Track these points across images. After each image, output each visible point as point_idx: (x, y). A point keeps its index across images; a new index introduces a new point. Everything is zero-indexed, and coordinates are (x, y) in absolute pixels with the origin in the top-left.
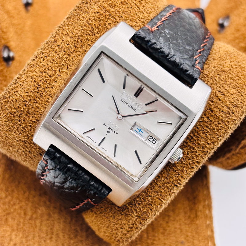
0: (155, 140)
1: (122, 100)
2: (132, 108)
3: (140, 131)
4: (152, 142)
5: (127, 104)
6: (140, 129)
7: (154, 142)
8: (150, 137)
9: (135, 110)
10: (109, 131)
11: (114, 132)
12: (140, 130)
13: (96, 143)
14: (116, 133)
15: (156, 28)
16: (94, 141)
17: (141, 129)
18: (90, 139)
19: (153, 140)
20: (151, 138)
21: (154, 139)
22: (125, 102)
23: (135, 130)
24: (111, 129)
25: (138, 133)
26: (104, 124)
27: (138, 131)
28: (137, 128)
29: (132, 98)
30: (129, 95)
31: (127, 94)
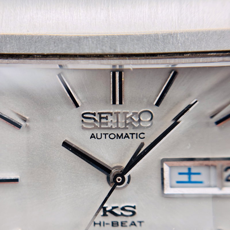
1: (92, 136)
2: (130, 136)
3: (192, 176)
5: (112, 136)
6: (186, 171)
8: (226, 170)
9: (142, 136)
11: (133, 224)
12: (189, 174)
14: (138, 224)
17: (189, 169)
22: (103, 136)
23: (178, 182)
24: (120, 224)
25: (190, 182)
26: (95, 224)
27: (185, 178)
28: (180, 174)
29: (111, 114)
30: (100, 114)
31: (94, 114)
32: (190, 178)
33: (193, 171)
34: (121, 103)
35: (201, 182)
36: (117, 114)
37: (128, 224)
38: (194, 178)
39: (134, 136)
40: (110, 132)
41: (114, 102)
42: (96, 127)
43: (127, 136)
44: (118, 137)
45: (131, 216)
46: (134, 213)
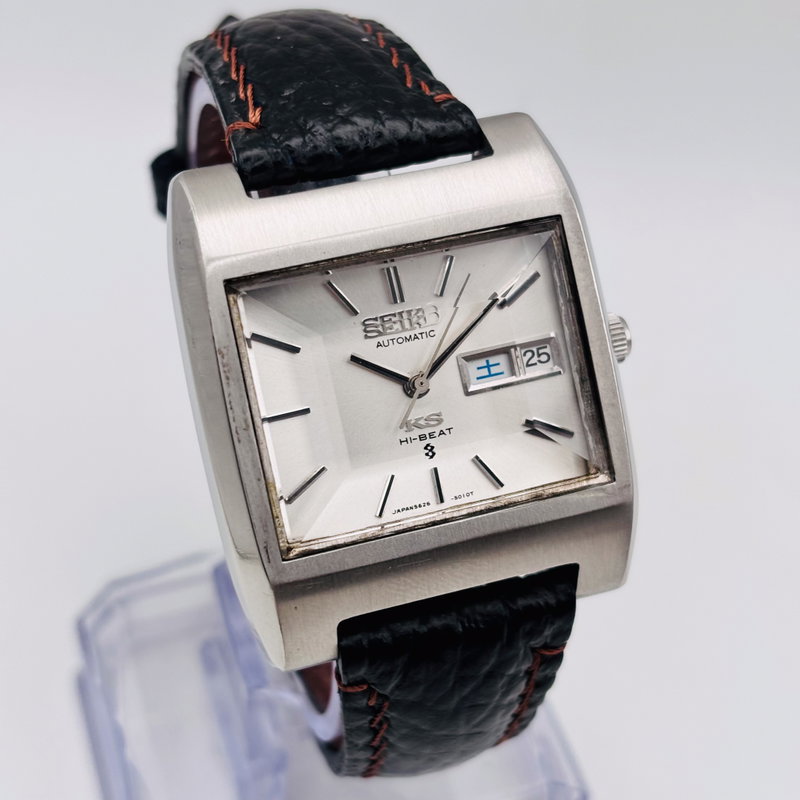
0: (541, 351)
1: (379, 345)
2: (419, 336)
3: (491, 368)
4: (540, 361)
5: (400, 340)
6: (485, 364)
7: (544, 358)
8: (525, 355)
9: (432, 334)
10: (428, 445)
11: (442, 433)
12: (488, 366)
13: (428, 504)
14: (447, 432)
15: (255, 110)
16: (420, 506)
17: (487, 362)
18: (407, 509)
19: (539, 355)
20: (529, 355)
21: (538, 349)
22: (391, 342)
23: (478, 378)
24: (428, 436)
25: (490, 375)
26: (401, 442)
27: (485, 372)
28: (478, 368)
29: (394, 315)
30: (382, 317)
31: (376, 319)
32: (489, 371)
33: (491, 363)
34: (402, 300)
35: (502, 373)
36: (401, 314)
37: (436, 434)
38: (494, 370)
39: (424, 335)
40: (396, 336)
41: (396, 302)
42: (380, 334)
43: (416, 337)
44: (407, 339)
45: (437, 425)
46: (440, 421)
